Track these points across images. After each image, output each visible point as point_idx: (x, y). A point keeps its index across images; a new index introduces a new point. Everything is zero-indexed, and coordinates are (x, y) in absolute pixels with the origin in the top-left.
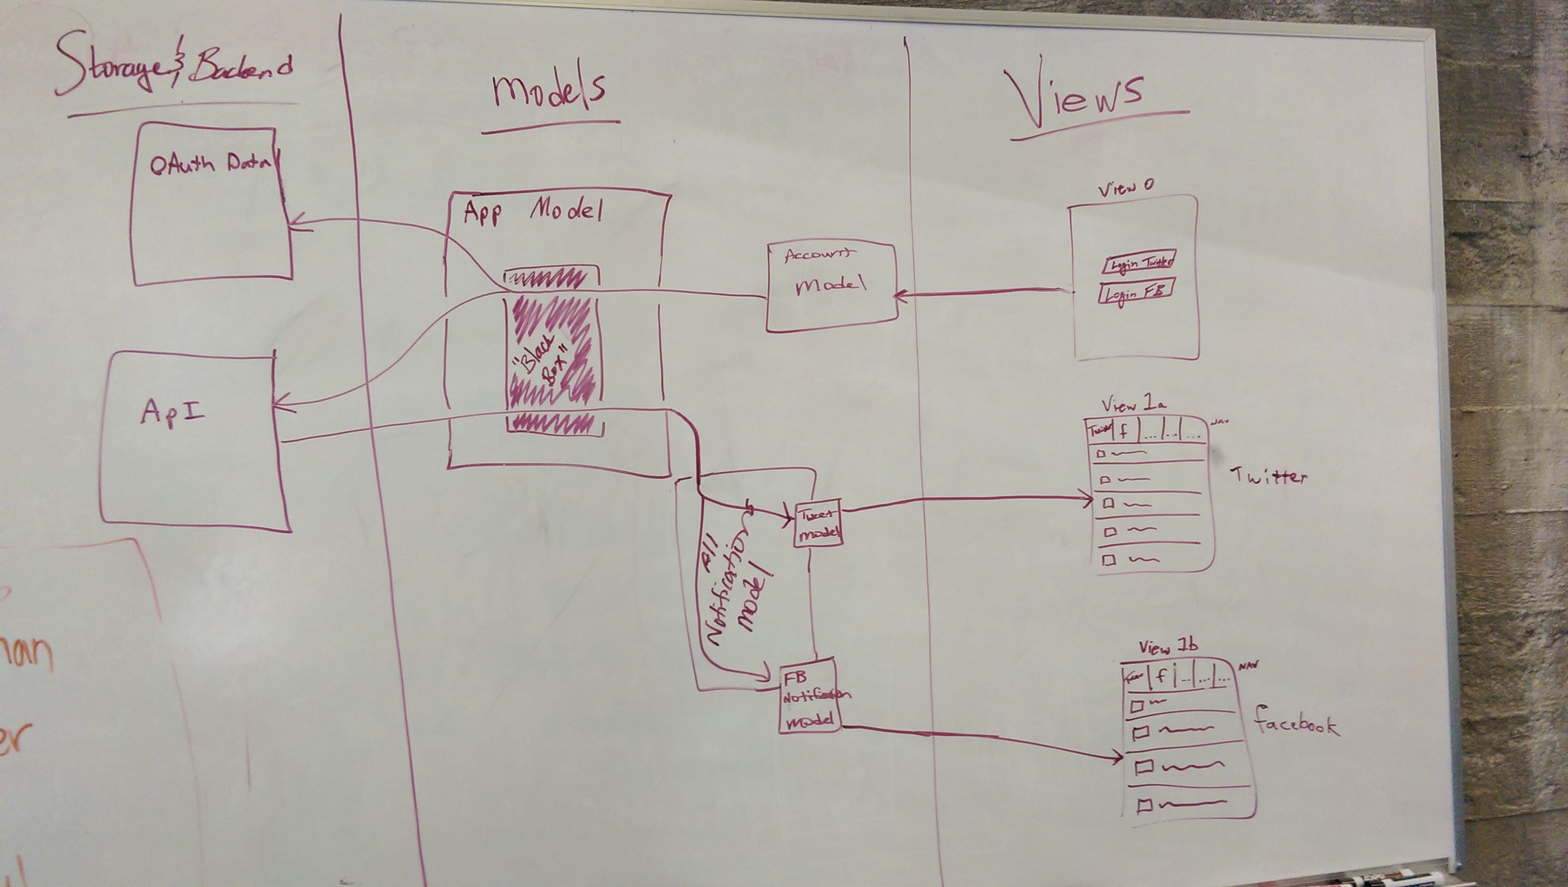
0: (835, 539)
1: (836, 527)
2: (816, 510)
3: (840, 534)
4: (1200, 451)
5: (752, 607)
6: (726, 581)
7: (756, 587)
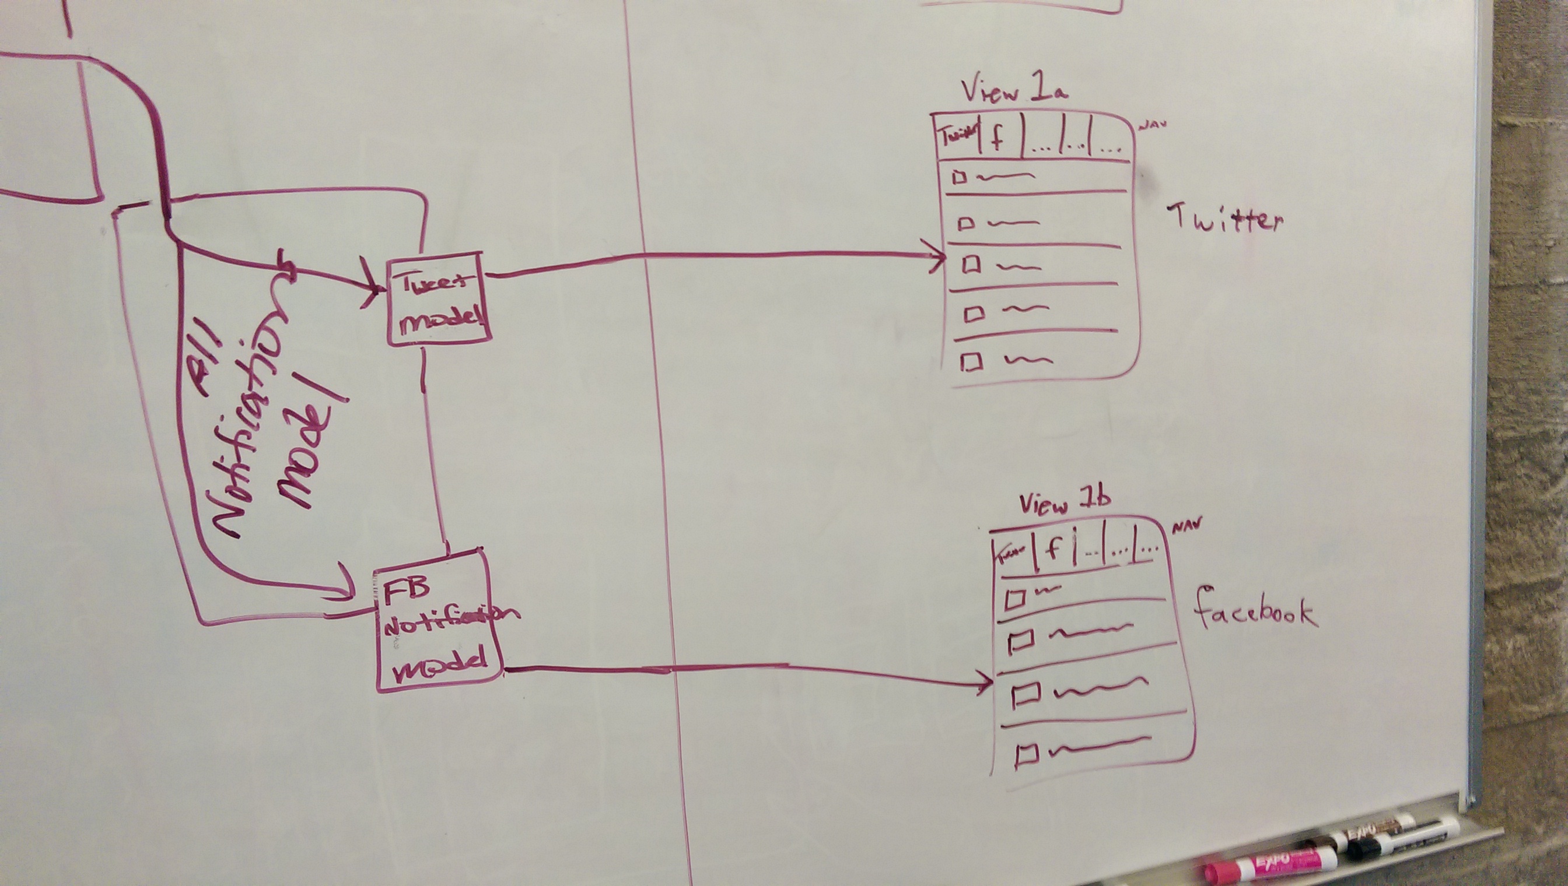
0: (475, 330)
1: (476, 307)
2: (432, 272)
3: (484, 320)
4: (1120, 175)
5: (306, 462)
6: (245, 412)
7: (312, 423)
